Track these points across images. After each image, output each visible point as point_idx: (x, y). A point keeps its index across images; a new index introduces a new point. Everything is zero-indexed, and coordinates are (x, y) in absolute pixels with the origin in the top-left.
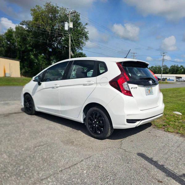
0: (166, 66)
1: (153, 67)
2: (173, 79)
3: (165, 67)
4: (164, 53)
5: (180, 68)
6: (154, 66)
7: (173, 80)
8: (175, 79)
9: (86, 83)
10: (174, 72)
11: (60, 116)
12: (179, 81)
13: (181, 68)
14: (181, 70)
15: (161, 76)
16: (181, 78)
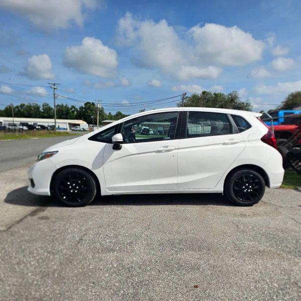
0: (48, 105)
1: (24, 105)
2: (66, 128)
3: (47, 107)
4: (54, 84)
5: (71, 109)
6: (26, 104)
7: (64, 129)
8: (68, 127)
9: (227, 141)
10: (63, 116)
11: (177, 193)
12: (76, 131)
13: (73, 109)
14: (73, 112)
15: (55, 122)
16: (79, 125)
